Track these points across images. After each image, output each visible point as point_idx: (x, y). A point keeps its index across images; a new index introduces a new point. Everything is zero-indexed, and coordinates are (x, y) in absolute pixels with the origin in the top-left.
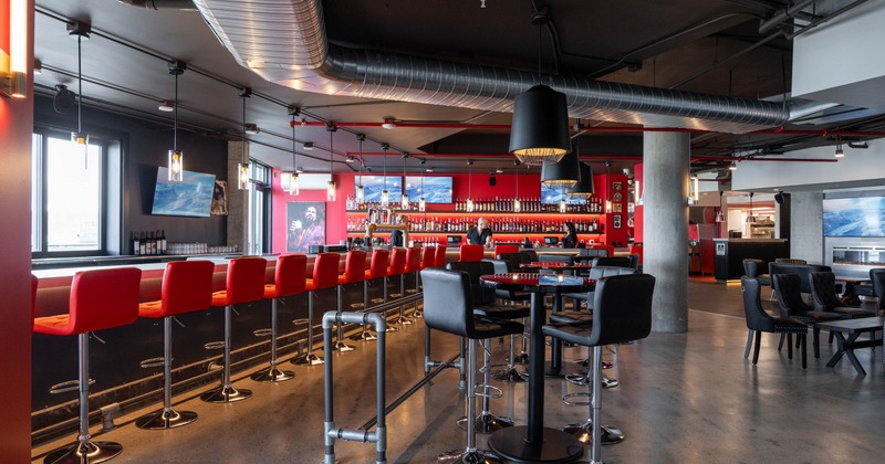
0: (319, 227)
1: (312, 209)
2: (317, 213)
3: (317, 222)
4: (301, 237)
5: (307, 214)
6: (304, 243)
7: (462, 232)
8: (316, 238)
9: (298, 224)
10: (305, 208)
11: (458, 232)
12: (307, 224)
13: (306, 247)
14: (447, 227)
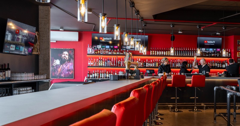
0: (70, 64)
1: (66, 53)
2: (69, 55)
3: (69, 61)
4: (59, 70)
5: (63, 56)
6: (61, 73)
7: (154, 67)
8: (69, 70)
9: (58, 62)
10: (62, 52)
11: (152, 67)
12: (63, 62)
13: (63, 75)
14: (145, 64)
